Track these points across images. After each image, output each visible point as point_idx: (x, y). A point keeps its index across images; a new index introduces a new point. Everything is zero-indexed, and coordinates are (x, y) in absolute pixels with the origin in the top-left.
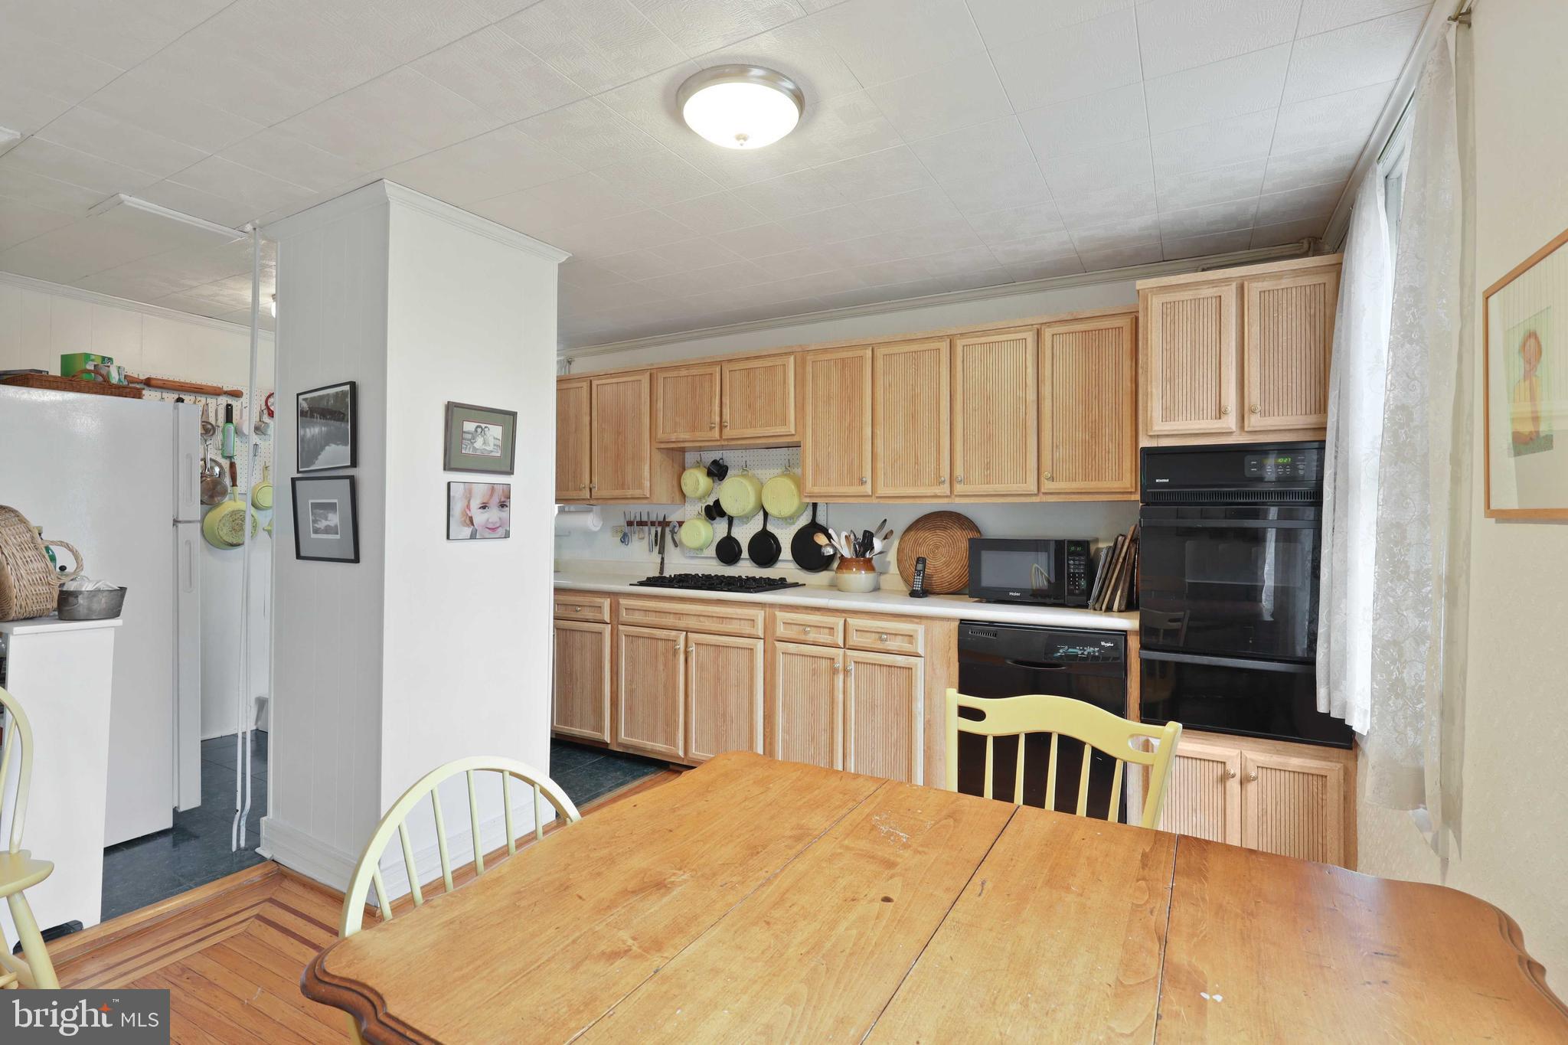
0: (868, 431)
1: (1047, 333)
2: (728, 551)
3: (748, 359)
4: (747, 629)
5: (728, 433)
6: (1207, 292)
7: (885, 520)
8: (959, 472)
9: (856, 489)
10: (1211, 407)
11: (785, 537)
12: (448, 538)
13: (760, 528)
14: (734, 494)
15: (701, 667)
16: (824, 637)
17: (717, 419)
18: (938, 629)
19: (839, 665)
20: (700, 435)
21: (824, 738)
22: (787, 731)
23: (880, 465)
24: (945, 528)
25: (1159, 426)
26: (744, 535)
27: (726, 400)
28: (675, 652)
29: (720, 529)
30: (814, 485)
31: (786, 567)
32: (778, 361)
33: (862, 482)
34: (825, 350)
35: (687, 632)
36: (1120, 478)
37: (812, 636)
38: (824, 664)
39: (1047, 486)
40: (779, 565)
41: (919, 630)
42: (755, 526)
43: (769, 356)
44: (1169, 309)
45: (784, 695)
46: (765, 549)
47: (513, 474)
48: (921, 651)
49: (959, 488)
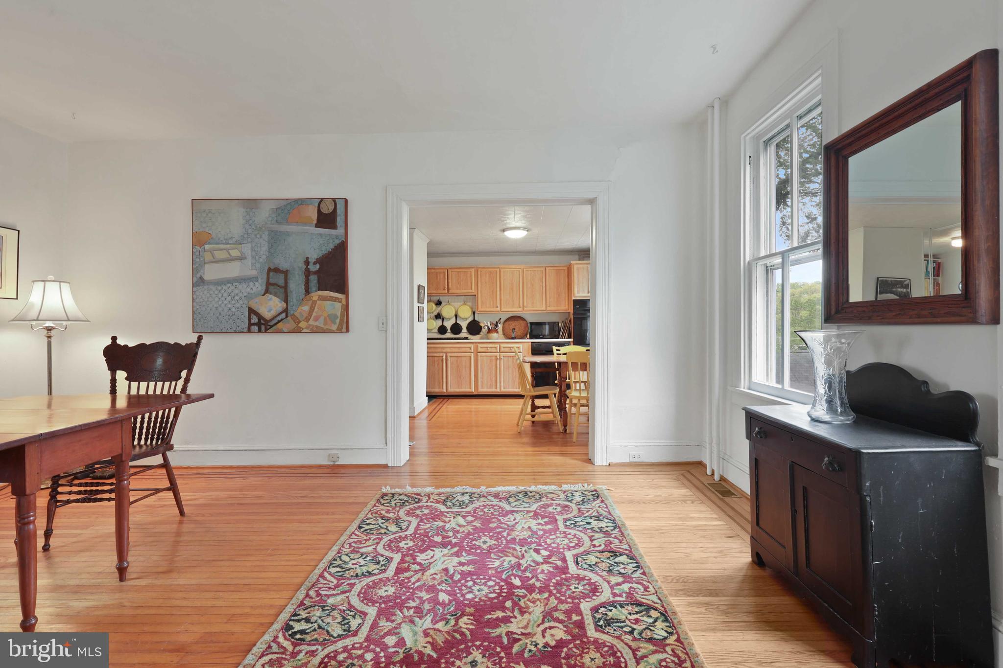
0: (498, 293)
1: (547, 269)
2: (442, 329)
3: (456, 268)
4: (468, 350)
5: (450, 291)
6: (586, 266)
7: (500, 319)
8: (525, 304)
9: (495, 309)
10: (587, 291)
11: (464, 325)
13: (454, 322)
15: (452, 364)
16: (494, 350)
17: (446, 287)
18: (525, 345)
19: (498, 357)
21: (494, 379)
22: (482, 378)
23: (502, 301)
24: (517, 320)
25: (577, 295)
26: (448, 324)
27: (450, 281)
28: (443, 359)
29: (439, 323)
30: (481, 308)
31: (464, 333)
32: (469, 270)
33: (497, 307)
34: (484, 267)
35: (446, 353)
36: (565, 306)
37: (490, 350)
38: (493, 358)
39: (548, 308)
40: (461, 333)
41: (521, 345)
43: (465, 268)
44: (578, 268)
45: (481, 368)
46: (456, 329)
47: (424, 304)
48: (522, 351)
49: (525, 309)
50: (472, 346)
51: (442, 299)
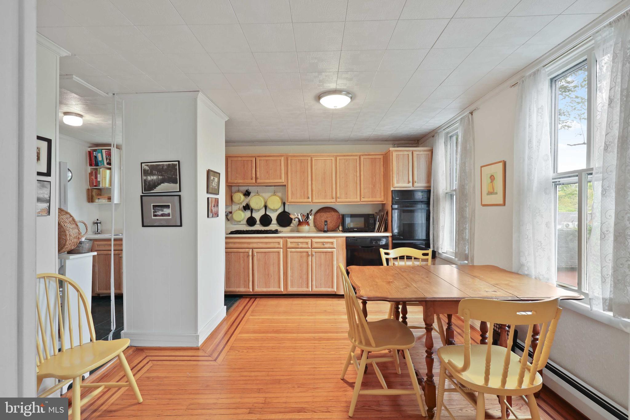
0: (310, 182)
1: (362, 158)
2: (251, 221)
3: (265, 156)
4: (277, 246)
5: (259, 181)
6: (406, 153)
7: (312, 210)
8: (338, 195)
9: (306, 200)
10: (407, 181)
11: (274, 216)
12: (208, 217)
13: (264, 213)
14: (256, 202)
15: (259, 260)
16: (305, 246)
17: (254, 176)
18: (340, 239)
19: (310, 254)
20: (246, 181)
21: (305, 277)
22: (292, 276)
23: (314, 193)
24: (329, 212)
25: (396, 185)
26: (257, 216)
27: (258, 170)
28: (248, 256)
29: (248, 214)
30: (291, 199)
31: (274, 226)
32: (278, 158)
33: (308, 198)
34: (294, 156)
35: (252, 249)
36: (381, 197)
37: (301, 245)
38: (305, 254)
39: (363, 199)
40: (271, 225)
41: (334, 240)
42: (262, 212)
43: (274, 156)
44: (398, 156)
45: (291, 265)
46: (266, 220)
47: (219, 194)
48: (335, 247)
49: (338, 200)
50: (281, 241)
51: (251, 189)
